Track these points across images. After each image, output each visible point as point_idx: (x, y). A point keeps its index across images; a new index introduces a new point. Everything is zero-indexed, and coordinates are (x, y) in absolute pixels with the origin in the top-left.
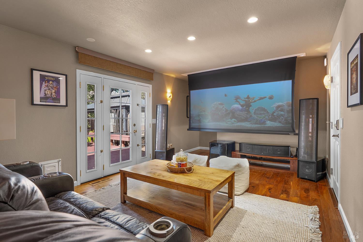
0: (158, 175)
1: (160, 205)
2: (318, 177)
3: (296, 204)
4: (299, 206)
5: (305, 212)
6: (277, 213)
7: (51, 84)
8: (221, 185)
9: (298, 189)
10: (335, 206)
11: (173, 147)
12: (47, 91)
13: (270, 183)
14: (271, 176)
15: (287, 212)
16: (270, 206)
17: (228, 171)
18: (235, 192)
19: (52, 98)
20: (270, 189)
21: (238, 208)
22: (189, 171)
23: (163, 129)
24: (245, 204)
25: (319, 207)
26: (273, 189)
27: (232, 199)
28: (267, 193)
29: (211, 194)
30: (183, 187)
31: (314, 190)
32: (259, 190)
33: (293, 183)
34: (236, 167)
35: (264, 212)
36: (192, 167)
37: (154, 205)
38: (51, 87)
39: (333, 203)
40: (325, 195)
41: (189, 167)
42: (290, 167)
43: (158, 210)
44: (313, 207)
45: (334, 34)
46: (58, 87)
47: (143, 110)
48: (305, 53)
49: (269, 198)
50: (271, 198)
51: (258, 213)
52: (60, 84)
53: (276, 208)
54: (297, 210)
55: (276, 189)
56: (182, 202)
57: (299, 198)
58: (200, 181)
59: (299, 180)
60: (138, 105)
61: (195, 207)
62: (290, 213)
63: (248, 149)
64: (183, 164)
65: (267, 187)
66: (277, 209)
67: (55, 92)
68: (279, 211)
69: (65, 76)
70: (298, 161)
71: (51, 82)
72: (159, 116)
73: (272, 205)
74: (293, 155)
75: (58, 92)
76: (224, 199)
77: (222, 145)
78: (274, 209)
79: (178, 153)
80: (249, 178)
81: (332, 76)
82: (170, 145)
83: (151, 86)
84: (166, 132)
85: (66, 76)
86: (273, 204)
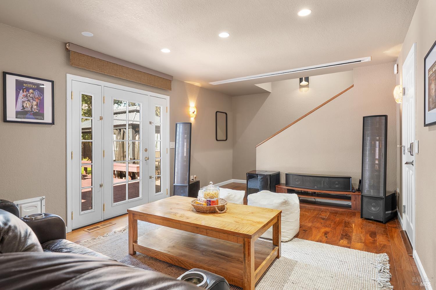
0: (181, 217)
1: (183, 256)
2: (386, 217)
3: (359, 252)
4: (364, 254)
5: (371, 261)
6: (336, 264)
7: (32, 93)
8: (264, 228)
9: (362, 232)
10: (408, 254)
11: (197, 180)
12: (26, 104)
13: (327, 226)
14: (327, 217)
15: (349, 262)
16: (326, 255)
17: (272, 210)
18: (282, 238)
19: (32, 112)
20: (326, 233)
21: (285, 259)
22: (222, 211)
23: (185, 155)
24: (295, 253)
25: (388, 256)
26: (330, 233)
27: (277, 246)
28: (323, 238)
29: (251, 240)
30: (214, 232)
31: (382, 234)
32: (312, 235)
33: (355, 225)
34: (282, 205)
35: (319, 263)
36: (225, 205)
37: (175, 256)
38: (31, 97)
39: (406, 249)
40: (397, 239)
41: (220, 205)
42: (351, 204)
43: (180, 263)
44: (382, 255)
45: (407, 33)
46: (41, 98)
47: (158, 130)
48: (370, 57)
49: (325, 245)
50: (327, 244)
51: (311, 264)
52: (44, 94)
53: (335, 257)
54: (361, 259)
55: (334, 233)
56: (212, 251)
57: (363, 244)
58: (236, 223)
59: (362, 221)
60: (150, 123)
61: (230, 258)
62: (353, 263)
63: (297, 181)
64: (213, 202)
65: (323, 230)
66: (337, 259)
67: (37, 105)
68: (338, 261)
69: (50, 83)
70: (362, 196)
71: (31, 91)
72: (179, 138)
73: (329, 253)
74: (355, 189)
75: (41, 105)
76: (268, 247)
77: (262, 176)
78: (332, 258)
79: (207, 187)
80: (300, 219)
81: (403, 87)
82: (193, 177)
83: (168, 98)
84: (188, 159)
85: (53, 82)
86: (331, 252)
